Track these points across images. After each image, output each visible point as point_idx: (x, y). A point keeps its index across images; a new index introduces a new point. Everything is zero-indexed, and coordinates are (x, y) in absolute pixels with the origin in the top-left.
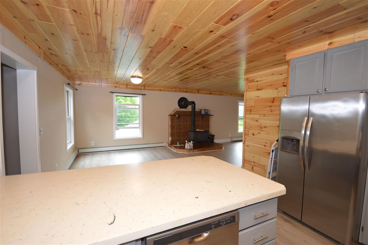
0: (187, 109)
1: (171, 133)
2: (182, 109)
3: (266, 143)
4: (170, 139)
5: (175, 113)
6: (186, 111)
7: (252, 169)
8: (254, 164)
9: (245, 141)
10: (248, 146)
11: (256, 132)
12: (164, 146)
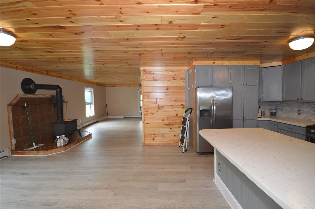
0: (36, 95)
1: (14, 133)
2: (28, 95)
3: (164, 118)
4: (14, 141)
5: (18, 100)
6: (35, 98)
7: (153, 140)
8: (155, 135)
9: (144, 120)
10: (148, 123)
11: (154, 112)
12: (5, 156)
